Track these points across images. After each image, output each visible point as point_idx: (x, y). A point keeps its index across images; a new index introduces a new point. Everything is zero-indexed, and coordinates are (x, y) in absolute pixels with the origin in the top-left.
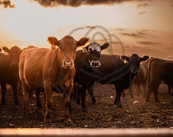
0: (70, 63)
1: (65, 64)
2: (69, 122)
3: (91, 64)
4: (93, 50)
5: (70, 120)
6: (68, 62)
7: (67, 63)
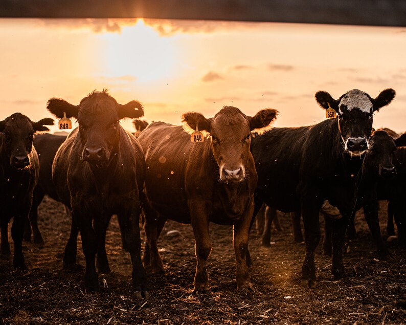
0: (236, 172)
1: (226, 174)
2: (249, 289)
3: (346, 148)
4: (349, 108)
5: (251, 285)
6: (232, 169)
7: (229, 172)
